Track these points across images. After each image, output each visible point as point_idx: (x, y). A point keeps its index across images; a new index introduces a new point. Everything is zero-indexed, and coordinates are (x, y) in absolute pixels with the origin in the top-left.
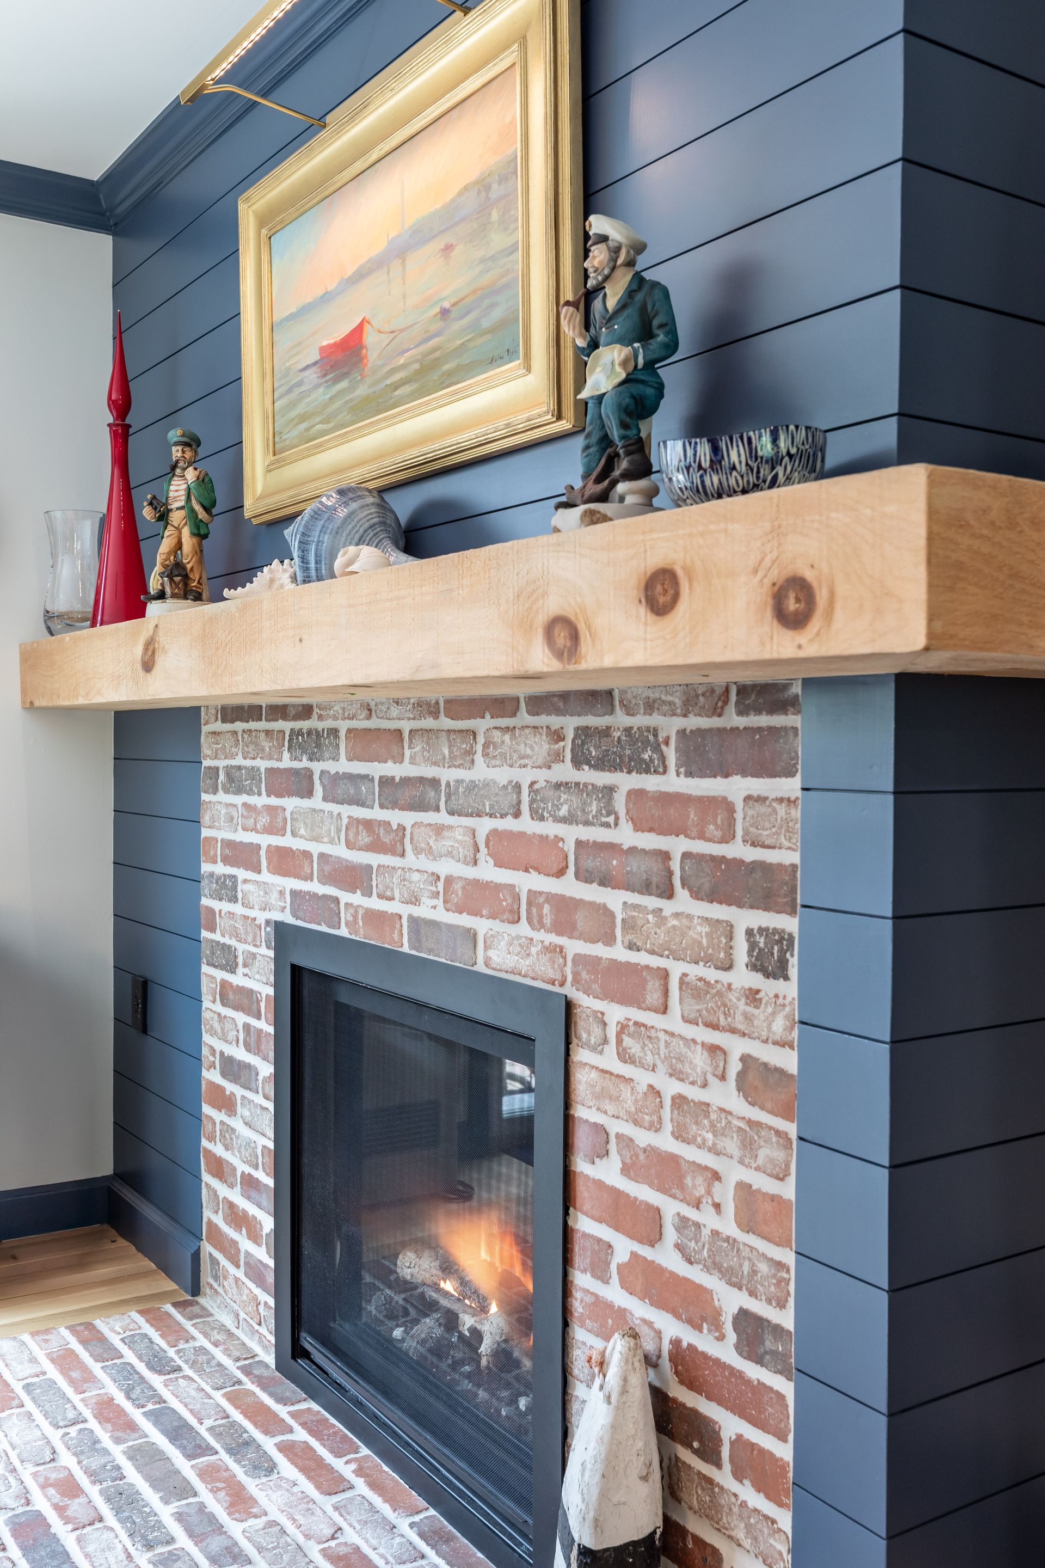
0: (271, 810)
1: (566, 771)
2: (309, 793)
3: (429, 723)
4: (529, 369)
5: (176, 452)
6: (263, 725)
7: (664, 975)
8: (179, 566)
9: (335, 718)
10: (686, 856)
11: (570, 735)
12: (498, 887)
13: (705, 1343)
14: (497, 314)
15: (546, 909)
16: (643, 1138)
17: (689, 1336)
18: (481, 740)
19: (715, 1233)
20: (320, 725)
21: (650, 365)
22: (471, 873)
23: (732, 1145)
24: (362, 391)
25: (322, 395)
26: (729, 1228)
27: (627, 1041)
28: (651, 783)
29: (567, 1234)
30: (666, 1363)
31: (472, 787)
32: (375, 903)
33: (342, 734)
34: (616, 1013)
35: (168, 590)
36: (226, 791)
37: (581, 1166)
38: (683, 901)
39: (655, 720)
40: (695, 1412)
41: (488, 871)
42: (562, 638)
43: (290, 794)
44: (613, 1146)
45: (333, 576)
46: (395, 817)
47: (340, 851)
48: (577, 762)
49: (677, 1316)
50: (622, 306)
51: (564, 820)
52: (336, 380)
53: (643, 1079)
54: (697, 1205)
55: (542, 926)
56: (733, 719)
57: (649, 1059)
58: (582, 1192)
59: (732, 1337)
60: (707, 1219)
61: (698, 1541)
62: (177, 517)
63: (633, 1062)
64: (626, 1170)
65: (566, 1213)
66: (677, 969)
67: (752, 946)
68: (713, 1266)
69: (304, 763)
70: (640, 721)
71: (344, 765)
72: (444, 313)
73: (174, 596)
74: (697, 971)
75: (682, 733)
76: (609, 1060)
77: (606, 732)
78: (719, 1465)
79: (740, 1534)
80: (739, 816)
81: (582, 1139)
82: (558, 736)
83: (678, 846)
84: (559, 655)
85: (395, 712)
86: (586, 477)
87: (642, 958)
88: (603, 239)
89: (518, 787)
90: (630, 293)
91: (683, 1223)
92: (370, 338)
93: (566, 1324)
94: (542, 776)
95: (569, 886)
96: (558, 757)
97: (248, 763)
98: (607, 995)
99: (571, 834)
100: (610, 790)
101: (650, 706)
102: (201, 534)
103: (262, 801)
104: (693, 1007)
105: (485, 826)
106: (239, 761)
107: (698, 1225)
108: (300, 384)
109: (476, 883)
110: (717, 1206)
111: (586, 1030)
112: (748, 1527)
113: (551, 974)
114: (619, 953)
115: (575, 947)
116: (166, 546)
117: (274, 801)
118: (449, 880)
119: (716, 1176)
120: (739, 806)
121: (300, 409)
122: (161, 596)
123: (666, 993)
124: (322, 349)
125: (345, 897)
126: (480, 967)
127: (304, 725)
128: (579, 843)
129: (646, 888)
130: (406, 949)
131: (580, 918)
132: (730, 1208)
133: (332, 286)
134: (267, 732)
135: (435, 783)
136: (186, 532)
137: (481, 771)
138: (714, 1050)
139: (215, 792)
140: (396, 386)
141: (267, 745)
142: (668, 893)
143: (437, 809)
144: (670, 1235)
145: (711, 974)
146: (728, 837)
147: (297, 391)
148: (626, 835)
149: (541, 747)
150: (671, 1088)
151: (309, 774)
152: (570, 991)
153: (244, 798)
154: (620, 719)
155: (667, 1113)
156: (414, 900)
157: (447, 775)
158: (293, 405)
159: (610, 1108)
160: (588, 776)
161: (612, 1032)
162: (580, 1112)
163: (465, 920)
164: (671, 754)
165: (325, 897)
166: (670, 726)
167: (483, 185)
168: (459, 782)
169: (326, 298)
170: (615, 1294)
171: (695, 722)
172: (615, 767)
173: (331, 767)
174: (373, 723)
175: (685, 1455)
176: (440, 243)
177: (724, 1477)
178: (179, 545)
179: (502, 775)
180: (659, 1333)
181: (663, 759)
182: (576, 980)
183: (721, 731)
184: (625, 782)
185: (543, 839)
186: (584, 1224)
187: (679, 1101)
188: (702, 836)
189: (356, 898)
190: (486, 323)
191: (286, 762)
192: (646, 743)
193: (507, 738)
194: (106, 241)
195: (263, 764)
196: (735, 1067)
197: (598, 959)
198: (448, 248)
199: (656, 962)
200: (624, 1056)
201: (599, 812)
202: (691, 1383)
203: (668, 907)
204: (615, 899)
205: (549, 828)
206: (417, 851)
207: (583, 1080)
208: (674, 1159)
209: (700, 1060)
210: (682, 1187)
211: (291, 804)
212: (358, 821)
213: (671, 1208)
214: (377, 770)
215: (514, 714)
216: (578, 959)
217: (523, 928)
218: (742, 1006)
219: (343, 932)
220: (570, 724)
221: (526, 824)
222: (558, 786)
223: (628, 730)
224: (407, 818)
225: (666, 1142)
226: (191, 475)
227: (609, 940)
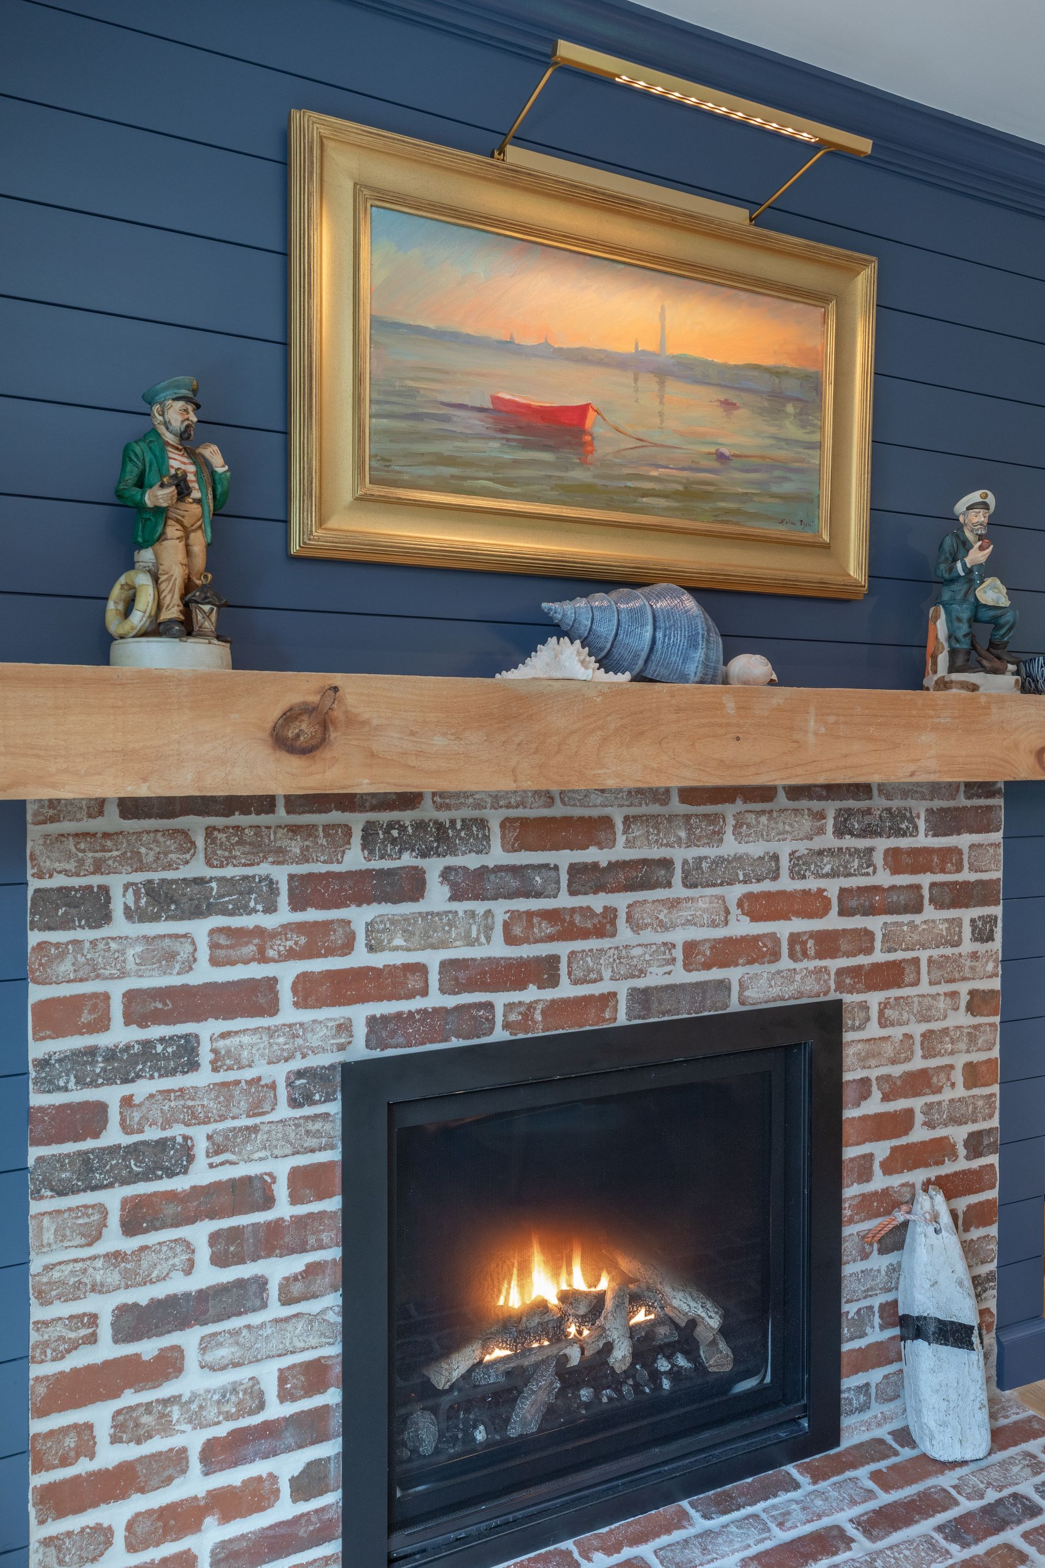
0: (310, 927)
1: (828, 841)
2: (417, 895)
3: (654, 810)
6: (277, 818)
7: (917, 961)
10: (933, 885)
11: (832, 814)
12: (754, 938)
15: (810, 943)
16: (897, 1071)
18: (729, 822)
19: (953, 1101)
20: (443, 816)
22: (720, 933)
23: (963, 1045)
26: (959, 1091)
27: (888, 1012)
28: (904, 843)
31: (719, 861)
32: (566, 992)
33: (496, 825)
34: (874, 999)
37: (847, 1114)
38: (930, 912)
39: (910, 803)
41: (742, 927)
44: (874, 1086)
46: (599, 901)
47: (491, 951)
48: (840, 833)
49: (927, 1165)
51: (827, 876)
53: (898, 1033)
54: (939, 1091)
55: (805, 957)
56: (963, 801)
57: (906, 1018)
58: (848, 1132)
60: (946, 1096)
63: (891, 1025)
64: (885, 1098)
67: (974, 928)
68: (950, 1120)
69: (410, 861)
70: (897, 803)
71: (498, 856)
75: (928, 811)
76: (872, 1030)
77: (868, 811)
80: (966, 856)
81: (847, 1093)
82: (819, 816)
83: (926, 879)
85: (597, 800)
87: (898, 956)
89: (775, 858)
91: (928, 1108)
94: (802, 847)
95: (833, 921)
96: (820, 832)
97: (230, 871)
98: (871, 987)
99: (832, 888)
100: (871, 850)
101: (902, 794)
104: (937, 975)
105: (736, 892)
106: (194, 872)
107: (938, 1103)
109: (727, 941)
110: (953, 1085)
111: (849, 1017)
113: (816, 989)
114: (879, 956)
115: (836, 965)
117: (316, 915)
118: (690, 945)
119: (953, 1067)
120: (967, 851)
123: (918, 972)
125: (505, 998)
126: (733, 1008)
128: (842, 890)
129: (902, 910)
130: (624, 1021)
131: (843, 943)
132: (960, 1082)
135: (666, 863)
137: (730, 846)
138: (950, 995)
142: (920, 910)
143: (670, 886)
144: (920, 1119)
145: (948, 951)
146: (959, 869)
148: (884, 878)
149: (804, 825)
150: (920, 1030)
152: (833, 996)
154: (877, 803)
155: (917, 1046)
156: (639, 972)
157: (680, 855)
159: (873, 1063)
160: (851, 842)
161: (874, 1011)
163: (714, 974)
164: (922, 824)
165: (462, 1007)
166: (918, 805)
168: (700, 859)
171: (935, 804)
172: (873, 834)
173: (469, 861)
174: (559, 813)
179: (756, 849)
181: (916, 827)
182: (840, 987)
183: (955, 808)
184: (882, 844)
185: (806, 893)
187: (927, 1035)
188: (943, 871)
189: (527, 994)
191: (356, 863)
192: (904, 817)
193: (764, 819)
195: (279, 871)
196: (965, 999)
197: (860, 967)
199: (909, 955)
200: (884, 1023)
201: (861, 866)
203: (917, 919)
204: (875, 924)
205: (812, 884)
206: (638, 926)
207: (849, 1054)
208: (922, 1072)
209: (941, 1005)
210: (928, 1086)
212: (531, 913)
213: (920, 1105)
214: (566, 858)
215: (771, 800)
216: (839, 973)
217: (785, 963)
218: (968, 963)
219: (499, 1036)
220: (831, 808)
221: (786, 884)
222: (820, 853)
223: (885, 810)
224: (620, 899)
225: (916, 1065)
227: (871, 950)
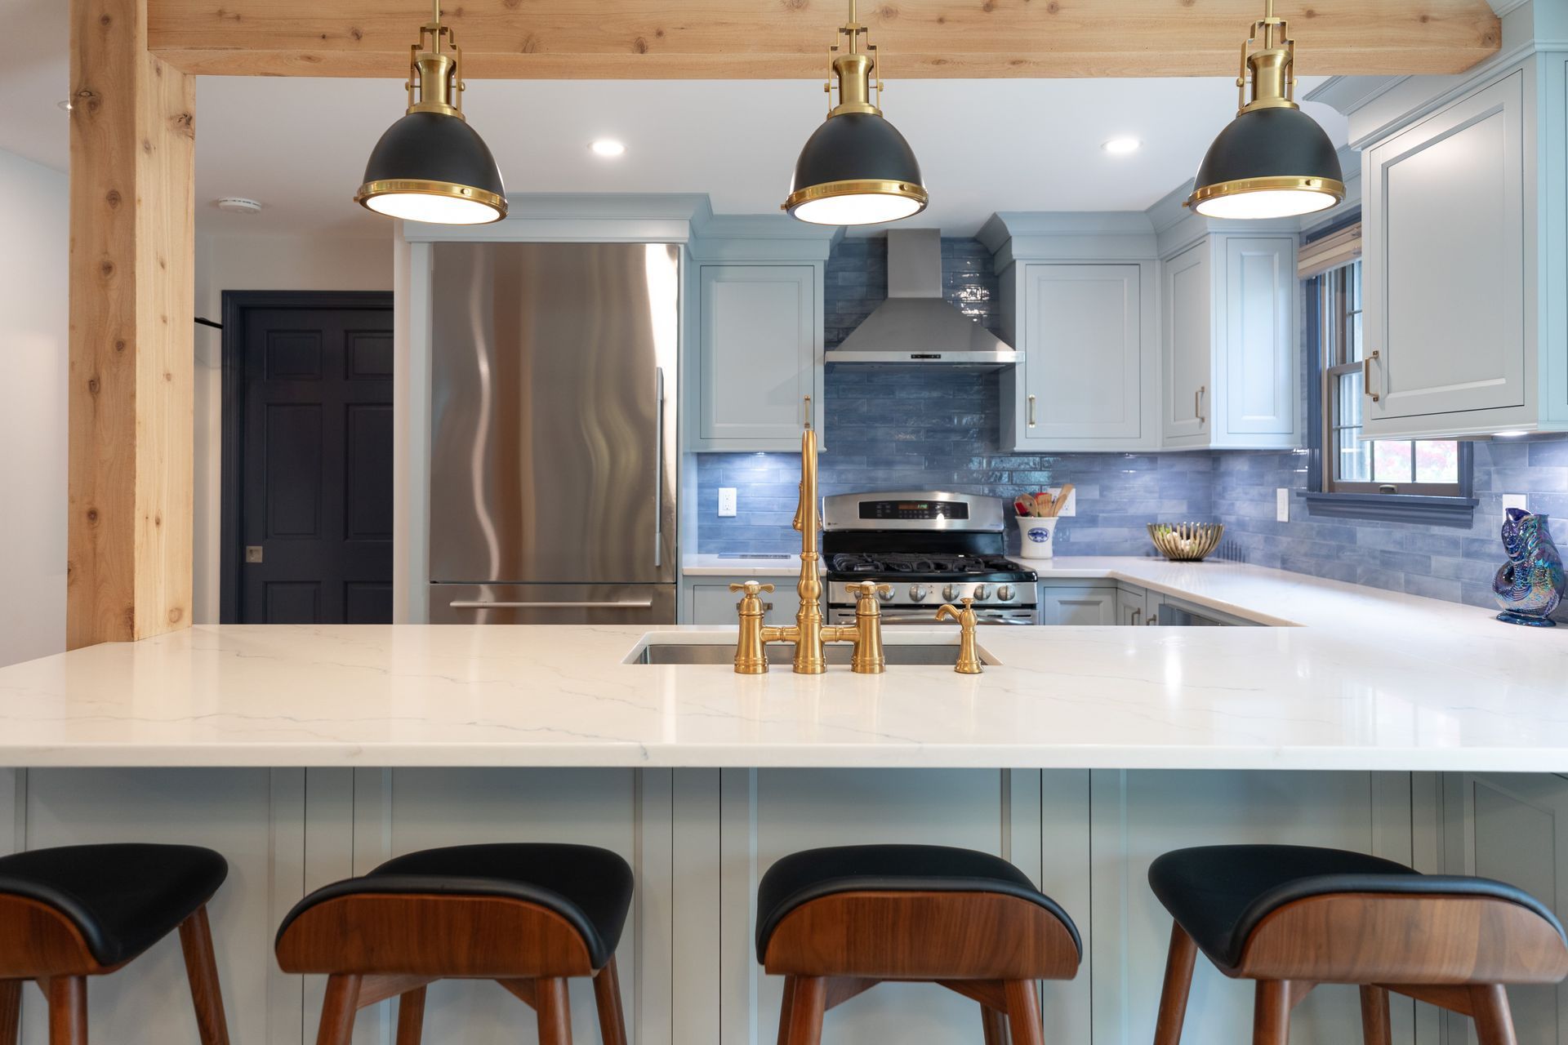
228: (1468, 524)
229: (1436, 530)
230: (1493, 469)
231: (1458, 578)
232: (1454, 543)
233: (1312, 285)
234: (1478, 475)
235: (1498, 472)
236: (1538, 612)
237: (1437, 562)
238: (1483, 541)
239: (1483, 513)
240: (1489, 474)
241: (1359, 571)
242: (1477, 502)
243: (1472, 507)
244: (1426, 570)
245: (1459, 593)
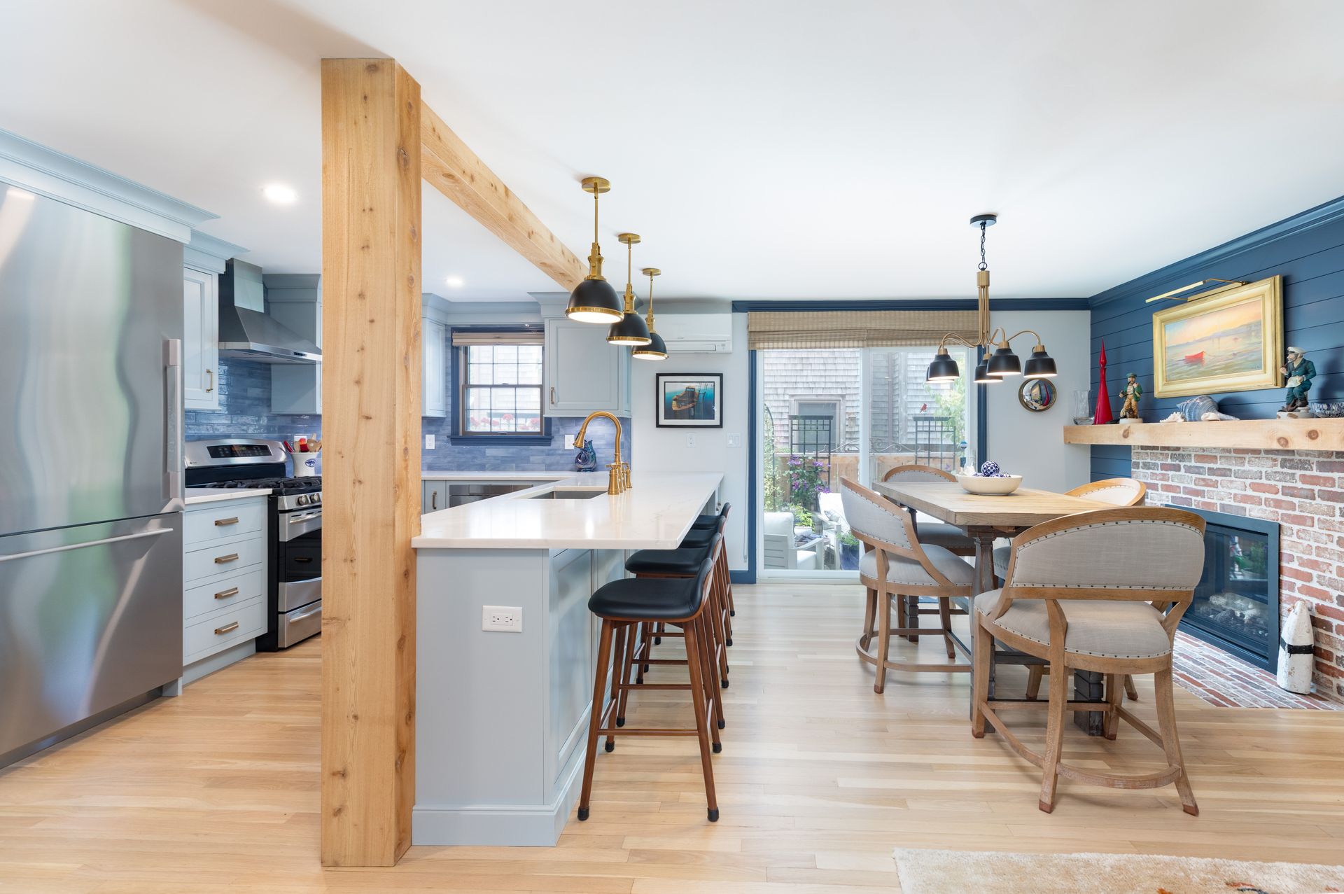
0: (1162, 474)
1: (1278, 469)
2: (1179, 470)
3: (1227, 454)
4: (1265, 373)
5: (1130, 379)
6: (1159, 451)
7: (1313, 518)
8: (1131, 409)
9: (1190, 451)
10: (1319, 490)
11: (1280, 460)
12: (1254, 496)
13: (1327, 604)
14: (1254, 357)
15: (1271, 502)
16: (1305, 557)
17: (1321, 602)
18: (1247, 460)
19: (1330, 578)
20: (1184, 453)
21: (1308, 380)
22: (1244, 493)
23: (1335, 557)
24: (1201, 369)
25: (1186, 368)
26: (1334, 576)
27: (1300, 534)
28: (1308, 473)
29: (1280, 581)
30: (1314, 610)
31: (1244, 471)
32: (1206, 500)
33: (1193, 455)
34: (1296, 527)
35: (1128, 416)
36: (1142, 468)
37: (1284, 564)
38: (1318, 500)
39: (1309, 458)
40: (1324, 620)
41: (1250, 492)
42: (1282, 442)
43: (1171, 470)
44: (1295, 559)
45: (1200, 420)
46: (1214, 478)
47: (1193, 486)
48: (1282, 466)
49: (1317, 597)
50: (1299, 367)
51: (1278, 481)
52: (1192, 365)
53: (1305, 543)
54: (1324, 572)
55: (1270, 506)
56: (1334, 459)
57: (1308, 538)
58: (1284, 571)
59: (1336, 601)
60: (1328, 575)
61: (1325, 651)
62: (1130, 396)
63: (1302, 538)
64: (1300, 565)
65: (1279, 576)
66: (1316, 517)
67: (1341, 512)
68: (1330, 585)
69: (1177, 462)
70: (1303, 458)
71: (1193, 463)
72: (1234, 354)
73: (1130, 417)
74: (1322, 517)
75: (1318, 462)
76: (1294, 538)
77: (1293, 460)
78: (1332, 632)
79: (1339, 647)
80: (1336, 482)
81: (1284, 558)
82: (1275, 460)
83: (1316, 488)
84: (1282, 445)
85: (1214, 451)
86: (1288, 404)
87: (1305, 514)
88: (1294, 352)
89: (1261, 472)
90: (1301, 364)
91: (1319, 576)
92: (1205, 356)
93: (1280, 603)
94: (1269, 470)
95: (1280, 496)
96: (1276, 465)
97: (1153, 461)
98: (1293, 523)
99: (1280, 485)
100: (1294, 474)
101: (1307, 455)
102: (1137, 399)
103: (1159, 471)
104: (1322, 525)
105: (1248, 482)
106: (1149, 460)
107: (1324, 576)
108: (1177, 364)
109: (1246, 495)
110: (1331, 572)
111: (1284, 531)
112: (1342, 645)
113: (1273, 518)
114: (1297, 513)
115: (1281, 511)
116: (1126, 404)
117: (1163, 472)
118: (1235, 495)
119: (1330, 565)
120: (1337, 479)
121: (1177, 370)
122: (1125, 417)
123: (1313, 522)
124: (1186, 357)
125: (1194, 498)
126: (1247, 516)
127: (1177, 452)
128: (1283, 487)
129: (1307, 497)
130: (1219, 511)
131: (1283, 505)
132: (1335, 572)
133: (1190, 341)
134: (1161, 454)
135: (1230, 470)
136: (1133, 401)
137: (1247, 467)
138: (1329, 535)
139: (1138, 468)
140: (1216, 370)
141: (1161, 458)
142: (1314, 499)
143: (1231, 476)
144: (1315, 579)
145: (1328, 518)
146: (1333, 486)
147: (1175, 366)
148: (1299, 485)
149: (1270, 463)
150: (1314, 545)
151: (1179, 466)
152: (1281, 523)
153: (1151, 471)
154: (1297, 457)
155: (1314, 550)
156: (1223, 500)
157: (1233, 468)
158: (1173, 369)
159: (1295, 550)
160: (1285, 470)
161: (1295, 532)
162: (1283, 551)
163: (1242, 505)
164: (1314, 467)
165: (1186, 498)
166: (1315, 460)
167: (1249, 325)
168: (1239, 470)
169: (1188, 344)
170: (1297, 594)
171: (1321, 459)
172: (1295, 468)
173: (1189, 464)
174: (1205, 453)
175: (1321, 630)
176: (1233, 337)
177: (1334, 634)
178: (1131, 404)
179: (1255, 469)
180: (1312, 603)
181: (1312, 468)
182: (1282, 519)
183: (1331, 462)
184: (1298, 473)
185: (1270, 485)
186: (1284, 578)
187: (1317, 548)
188: (1325, 486)
189: (1199, 498)
190: (1249, 359)
191: (1169, 461)
192: (1306, 464)
193: (1257, 460)
194: (1088, 313)
195: (1159, 462)
196: (1336, 539)
197: (1290, 514)
198: (1236, 339)
199: (1309, 515)
200: (1299, 537)
201: (1290, 479)
202: (1323, 614)
203: (1313, 502)
204: (1296, 500)
205: (1273, 483)
206: (1223, 487)
207: (1284, 544)
208: (1316, 561)
209: (1325, 538)
210: (1319, 568)
211: (1171, 473)
212: (1199, 478)
213: (1315, 573)
214: (1207, 466)
215: (1259, 454)
216: (1282, 514)
217: (1263, 507)
218: (1338, 525)
219: (1193, 507)
220: (1280, 458)
221: (1264, 481)
222: (1275, 472)
223: (1300, 460)
224: (1219, 479)
225: (1314, 557)
226: (1135, 385)
227: (1294, 510)
228: (550, 445)
229: (532, 447)
230: (560, 427)
231: (544, 463)
232: (543, 451)
233: (455, 350)
234: (553, 429)
235: (562, 428)
236: (590, 468)
237: (532, 459)
238: (556, 450)
239: (555, 441)
240: (559, 429)
241: (487, 466)
242: (553, 437)
243: (551, 439)
244: (528, 462)
245: (544, 468)
